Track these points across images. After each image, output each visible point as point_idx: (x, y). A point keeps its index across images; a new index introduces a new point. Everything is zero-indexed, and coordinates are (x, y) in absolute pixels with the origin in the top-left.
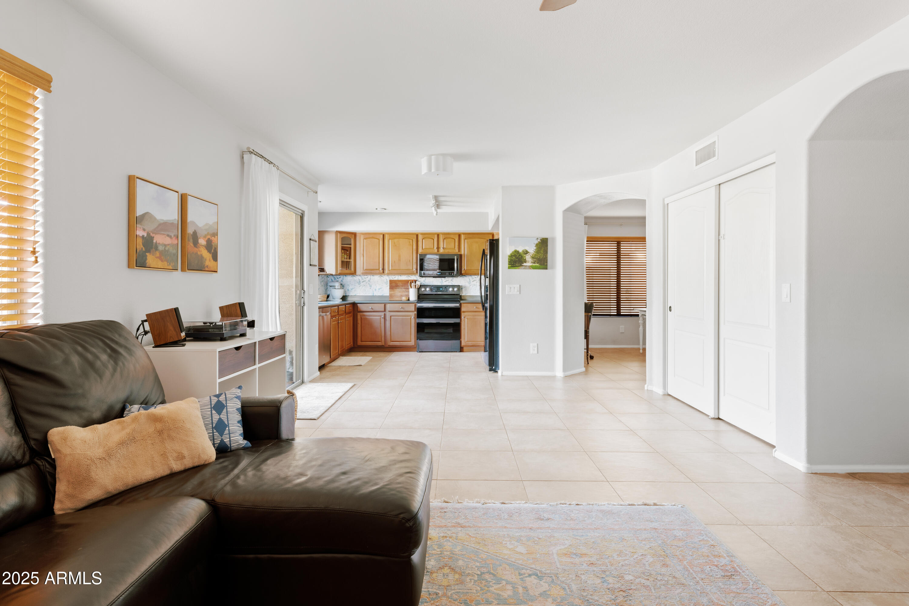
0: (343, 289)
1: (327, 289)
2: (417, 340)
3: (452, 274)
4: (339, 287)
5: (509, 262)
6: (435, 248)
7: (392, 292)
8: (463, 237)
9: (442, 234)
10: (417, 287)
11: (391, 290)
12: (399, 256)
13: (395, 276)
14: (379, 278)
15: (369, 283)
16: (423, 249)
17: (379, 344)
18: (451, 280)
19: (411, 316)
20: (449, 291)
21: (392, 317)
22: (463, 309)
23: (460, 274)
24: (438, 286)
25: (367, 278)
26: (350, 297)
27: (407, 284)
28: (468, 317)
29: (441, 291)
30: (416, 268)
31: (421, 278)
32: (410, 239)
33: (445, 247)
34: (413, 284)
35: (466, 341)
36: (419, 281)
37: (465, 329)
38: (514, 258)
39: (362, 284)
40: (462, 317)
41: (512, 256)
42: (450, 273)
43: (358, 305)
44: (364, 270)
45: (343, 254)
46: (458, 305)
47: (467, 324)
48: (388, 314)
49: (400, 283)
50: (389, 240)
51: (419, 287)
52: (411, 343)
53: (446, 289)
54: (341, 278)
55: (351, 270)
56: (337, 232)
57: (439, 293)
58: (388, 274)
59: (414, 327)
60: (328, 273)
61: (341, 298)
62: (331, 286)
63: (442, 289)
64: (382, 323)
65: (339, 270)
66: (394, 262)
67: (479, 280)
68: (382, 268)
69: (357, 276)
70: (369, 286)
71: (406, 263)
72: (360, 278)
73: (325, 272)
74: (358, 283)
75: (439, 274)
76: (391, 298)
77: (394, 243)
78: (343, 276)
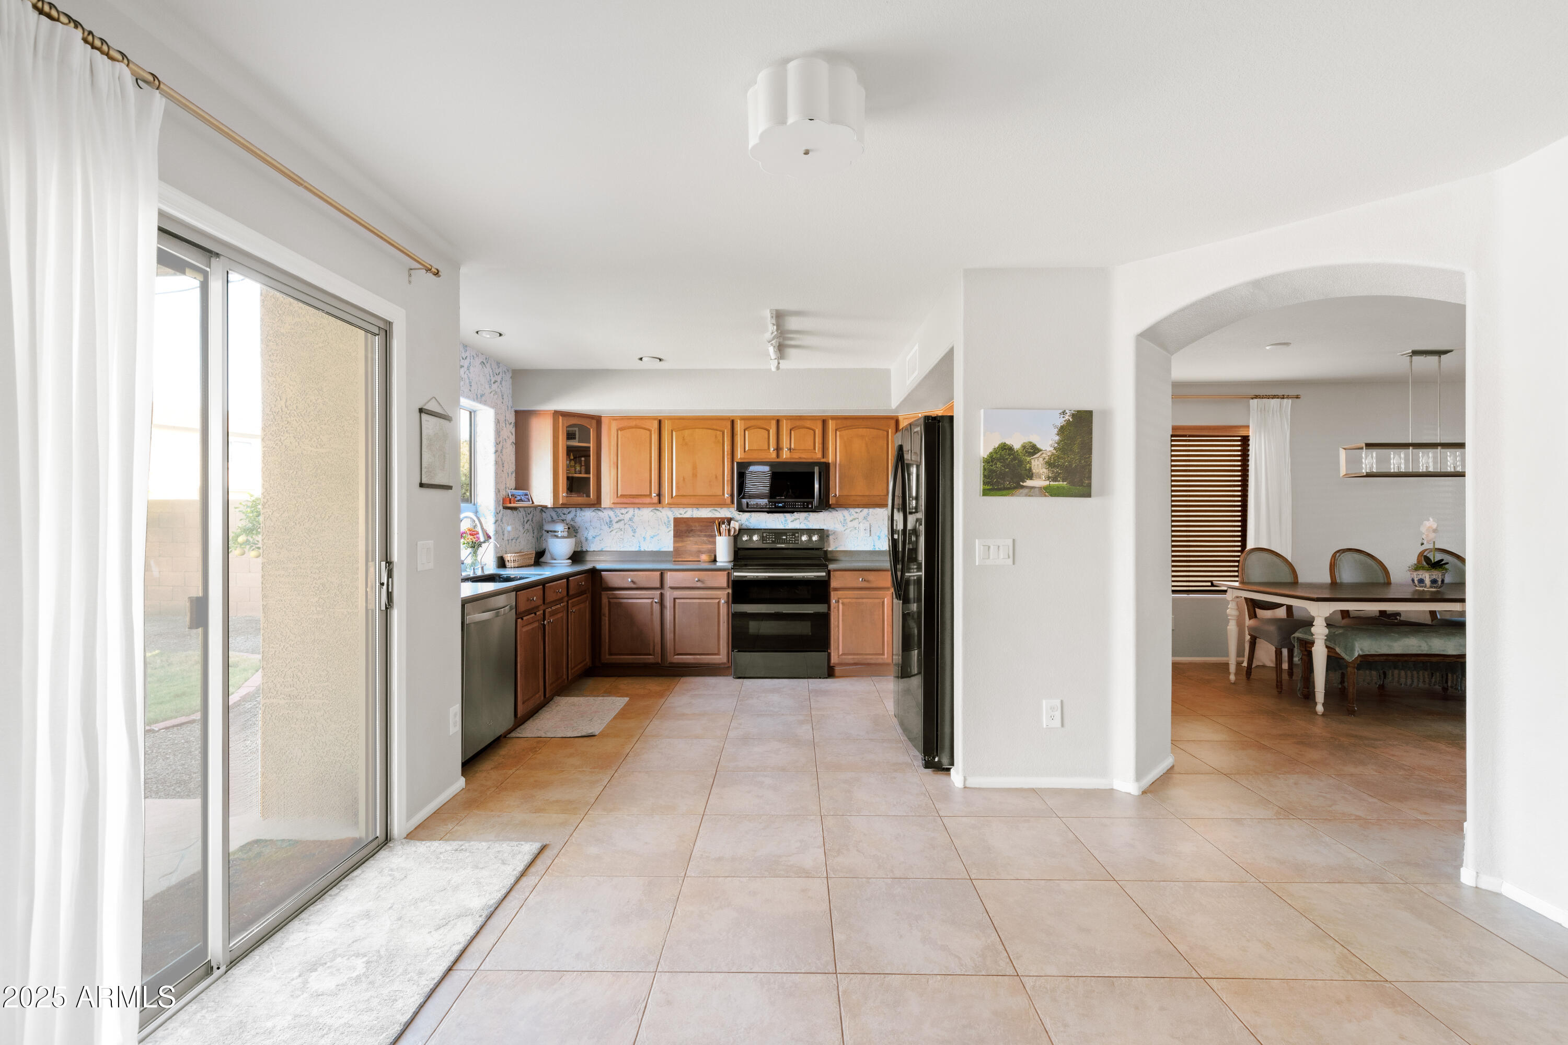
0: (575, 536)
1: (541, 536)
2: (733, 651)
3: (808, 505)
4: (565, 534)
5: (985, 476)
6: (772, 449)
7: (680, 544)
8: (831, 425)
9: (787, 419)
10: (732, 533)
11: (677, 539)
12: (695, 468)
13: (686, 509)
14: (652, 514)
15: (631, 524)
16: (745, 451)
17: (650, 659)
18: (806, 518)
19: (720, 599)
20: (802, 541)
21: (677, 601)
22: (834, 584)
23: (825, 505)
24: (779, 531)
25: (627, 513)
26: (589, 553)
27: (711, 527)
28: (845, 601)
29: (784, 542)
30: (730, 492)
31: (741, 513)
32: (717, 430)
33: (793, 447)
34: (724, 526)
35: (840, 653)
36: (737, 521)
37: (838, 626)
38: (999, 464)
39: (616, 526)
40: (834, 601)
41: (992, 462)
42: (804, 502)
43: (602, 573)
44: (617, 497)
45: (573, 464)
46: (824, 574)
47: (843, 617)
48: (668, 593)
49: (697, 524)
50: (672, 431)
51: (737, 533)
52: (720, 658)
53: (794, 538)
54: (564, 514)
55: (588, 496)
56: (557, 414)
57: (779, 546)
58: (671, 505)
59: (726, 622)
60: (536, 503)
61: (569, 559)
62: (548, 532)
63: (787, 537)
64: (654, 614)
65: (563, 496)
66: (682, 480)
67: (865, 518)
68: (657, 492)
69: (605, 508)
70: (630, 530)
71: (710, 482)
72: (611, 513)
73: (531, 503)
74: (607, 523)
75: (781, 505)
76: (676, 558)
77: (684, 439)
78: (570, 509)
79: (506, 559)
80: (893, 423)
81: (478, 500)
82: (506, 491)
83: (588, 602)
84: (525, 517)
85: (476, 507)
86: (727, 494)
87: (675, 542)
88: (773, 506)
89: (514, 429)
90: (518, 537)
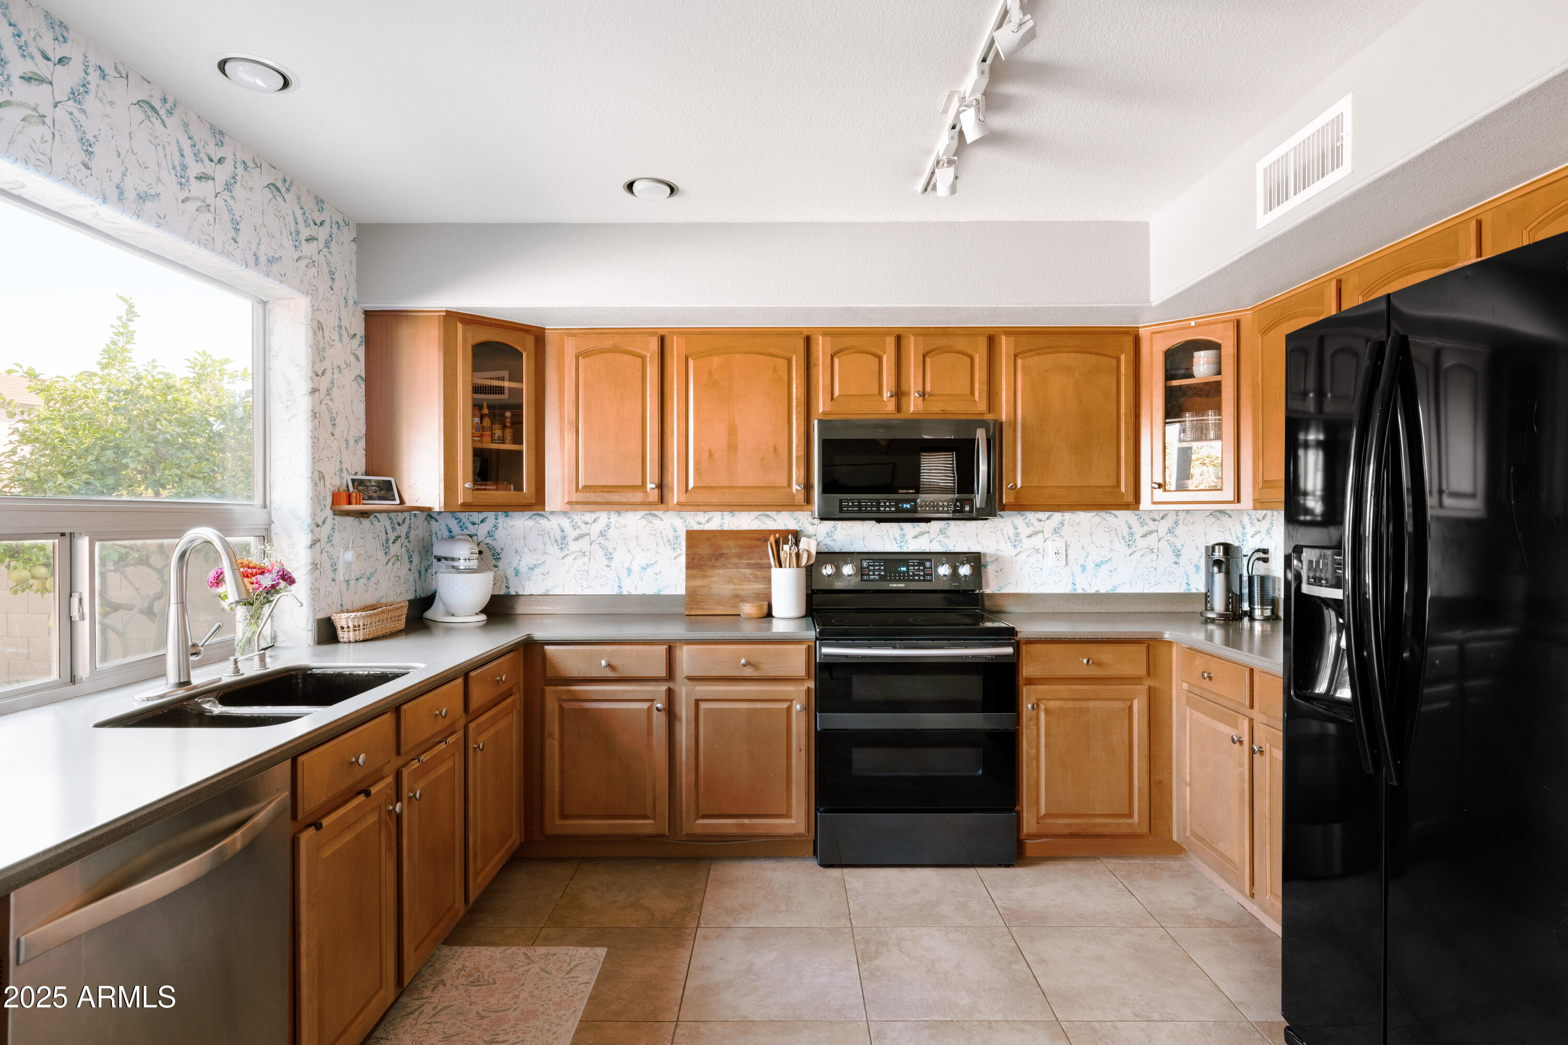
0: (496, 566)
1: (427, 567)
2: (819, 810)
3: (962, 507)
4: (474, 564)
6: (888, 395)
7: (698, 583)
8: (1005, 346)
9: (914, 335)
10: (804, 561)
11: (694, 572)
12: (732, 431)
13: (711, 514)
14: (644, 522)
15: (603, 542)
16: (832, 399)
17: (645, 826)
18: (942, 532)
19: (792, 701)
20: (938, 575)
21: (703, 706)
22: (1027, 670)
23: (996, 505)
24: (891, 557)
25: (594, 521)
26: (522, 598)
27: (759, 548)
28: (1053, 704)
29: (904, 578)
30: (802, 480)
31: (822, 522)
32: (778, 356)
33: (928, 388)
34: (786, 548)
35: (1043, 811)
36: (810, 537)
37: (1037, 758)
39: (573, 546)
40: (1027, 707)
42: (953, 501)
43: (548, 648)
44: (577, 490)
45: (487, 422)
46: (1009, 650)
47: (1047, 736)
48: (684, 689)
49: (731, 543)
50: (687, 358)
51: (813, 560)
52: (793, 824)
53: (923, 570)
54: (474, 524)
55: (519, 488)
56: (452, 318)
57: (894, 585)
58: (682, 506)
59: (803, 748)
60: (409, 503)
61: (482, 612)
62: (439, 559)
63: (908, 569)
64: (655, 733)
65: (464, 488)
66: (707, 458)
67: (1056, 531)
68: (657, 480)
69: (552, 513)
70: (601, 554)
71: (762, 460)
72: (565, 522)
73: (398, 502)
74: (556, 541)
75: (908, 506)
76: (693, 609)
77: (710, 374)
78: (485, 514)
79: (338, 625)
80: (1129, 342)
81: (273, 498)
82: (342, 478)
83: (515, 712)
84: (389, 530)
85: (270, 513)
86: (798, 484)
87: (689, 577)
88: (893, 509)
89: (363, 348)
90: (372, 574)
